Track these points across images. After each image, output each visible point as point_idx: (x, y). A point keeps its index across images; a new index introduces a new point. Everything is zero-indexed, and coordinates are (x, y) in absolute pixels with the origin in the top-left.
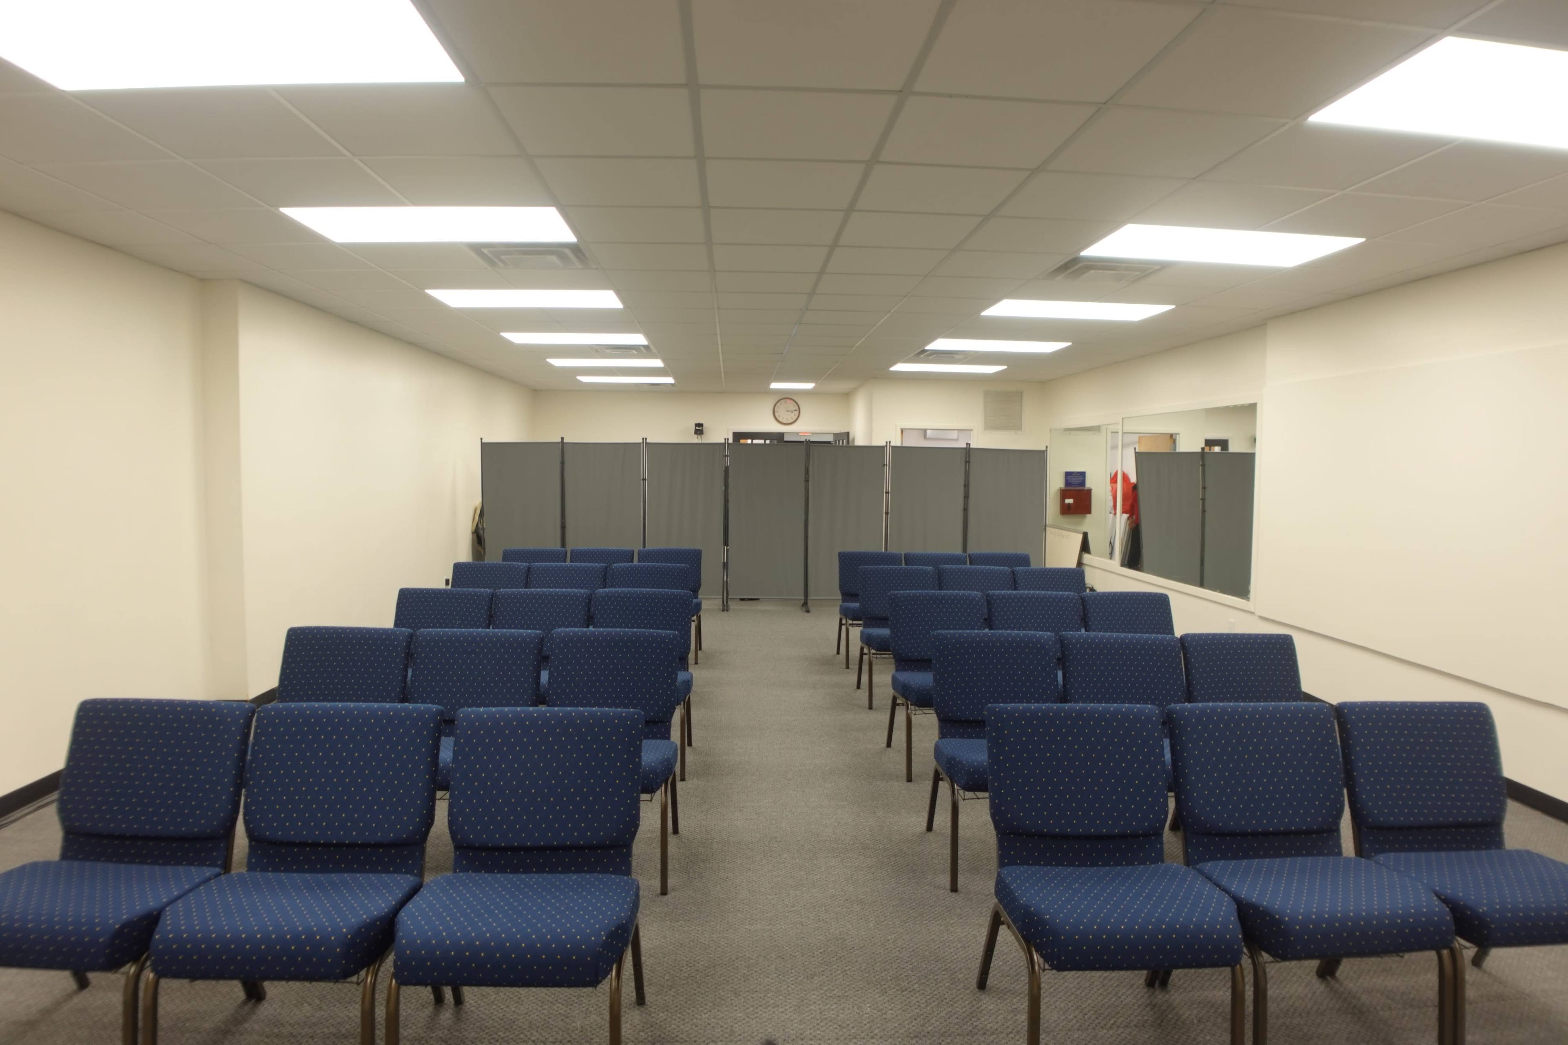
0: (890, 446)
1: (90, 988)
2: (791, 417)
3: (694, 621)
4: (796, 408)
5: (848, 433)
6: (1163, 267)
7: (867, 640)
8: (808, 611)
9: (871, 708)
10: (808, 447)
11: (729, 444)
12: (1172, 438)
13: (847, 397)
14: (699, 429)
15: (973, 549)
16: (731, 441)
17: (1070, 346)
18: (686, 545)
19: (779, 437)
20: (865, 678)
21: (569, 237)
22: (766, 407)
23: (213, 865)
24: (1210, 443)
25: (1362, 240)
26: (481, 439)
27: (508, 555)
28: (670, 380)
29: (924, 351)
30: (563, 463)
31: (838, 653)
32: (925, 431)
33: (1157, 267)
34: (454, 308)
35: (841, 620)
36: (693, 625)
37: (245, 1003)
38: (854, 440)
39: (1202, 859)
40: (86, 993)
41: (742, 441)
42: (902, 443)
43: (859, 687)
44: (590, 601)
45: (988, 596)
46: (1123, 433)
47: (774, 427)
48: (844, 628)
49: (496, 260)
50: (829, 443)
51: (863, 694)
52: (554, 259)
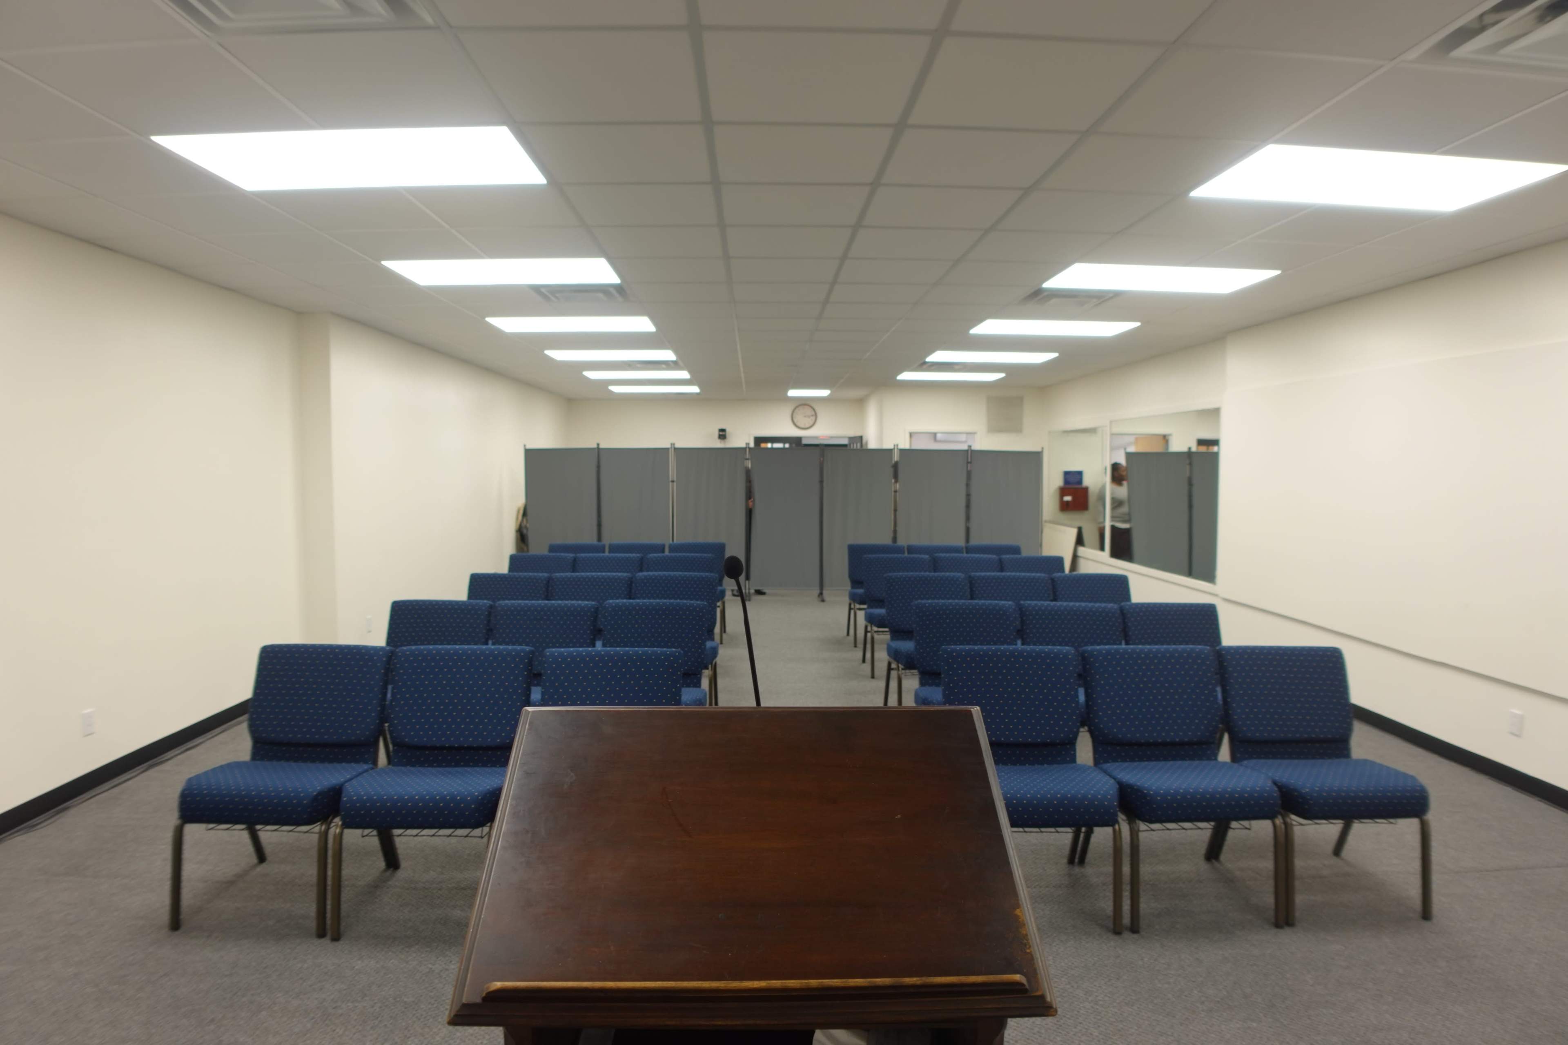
0: (897, 449)
1: (267, 862)
2: (808, 422)
3: (719, 607)
4: (813, 413)
5: (861, 437)
6: (1116, 294)
7: (870, 619)
8: (823, 601)
9: (873, 677)
10: (823, 449)
11: (750, 449)
12: (1165, 438)
13: (861, 403)
14: (722, 435)
15: (975, 541)
16: (752, 445)
17: (1057, 357)
18: (711, 539)
19: (796, 442)
20: (868, 655)
21: (614, 279)
22: (786, 411)
23: (366, 762)
24: (1201, 442)
25: (1278, 272)
26: (525, 446)
27: (553, 548)
28: (695, 389)
29: (925, 363)
30: (599, 467)
31: (848, 634)
32: (935, 434)
33: (1111, 295)
34: (509, 333)
35: (850, 605)
36: (718, 611)
37: (385, 871)
38: (867, 443)
39: (1106, 762)
40: (264, 865)
41: (763, 445)
42: (911, 445)
43: (864, 661)
44: (632, 582)
45: (970, 577)
46: (1112, 435)
47: (792, 432)
48: (852, 612)
49: (550, 296)
50: (845, 446)
51: (867, 667)
52: (601, 295)
